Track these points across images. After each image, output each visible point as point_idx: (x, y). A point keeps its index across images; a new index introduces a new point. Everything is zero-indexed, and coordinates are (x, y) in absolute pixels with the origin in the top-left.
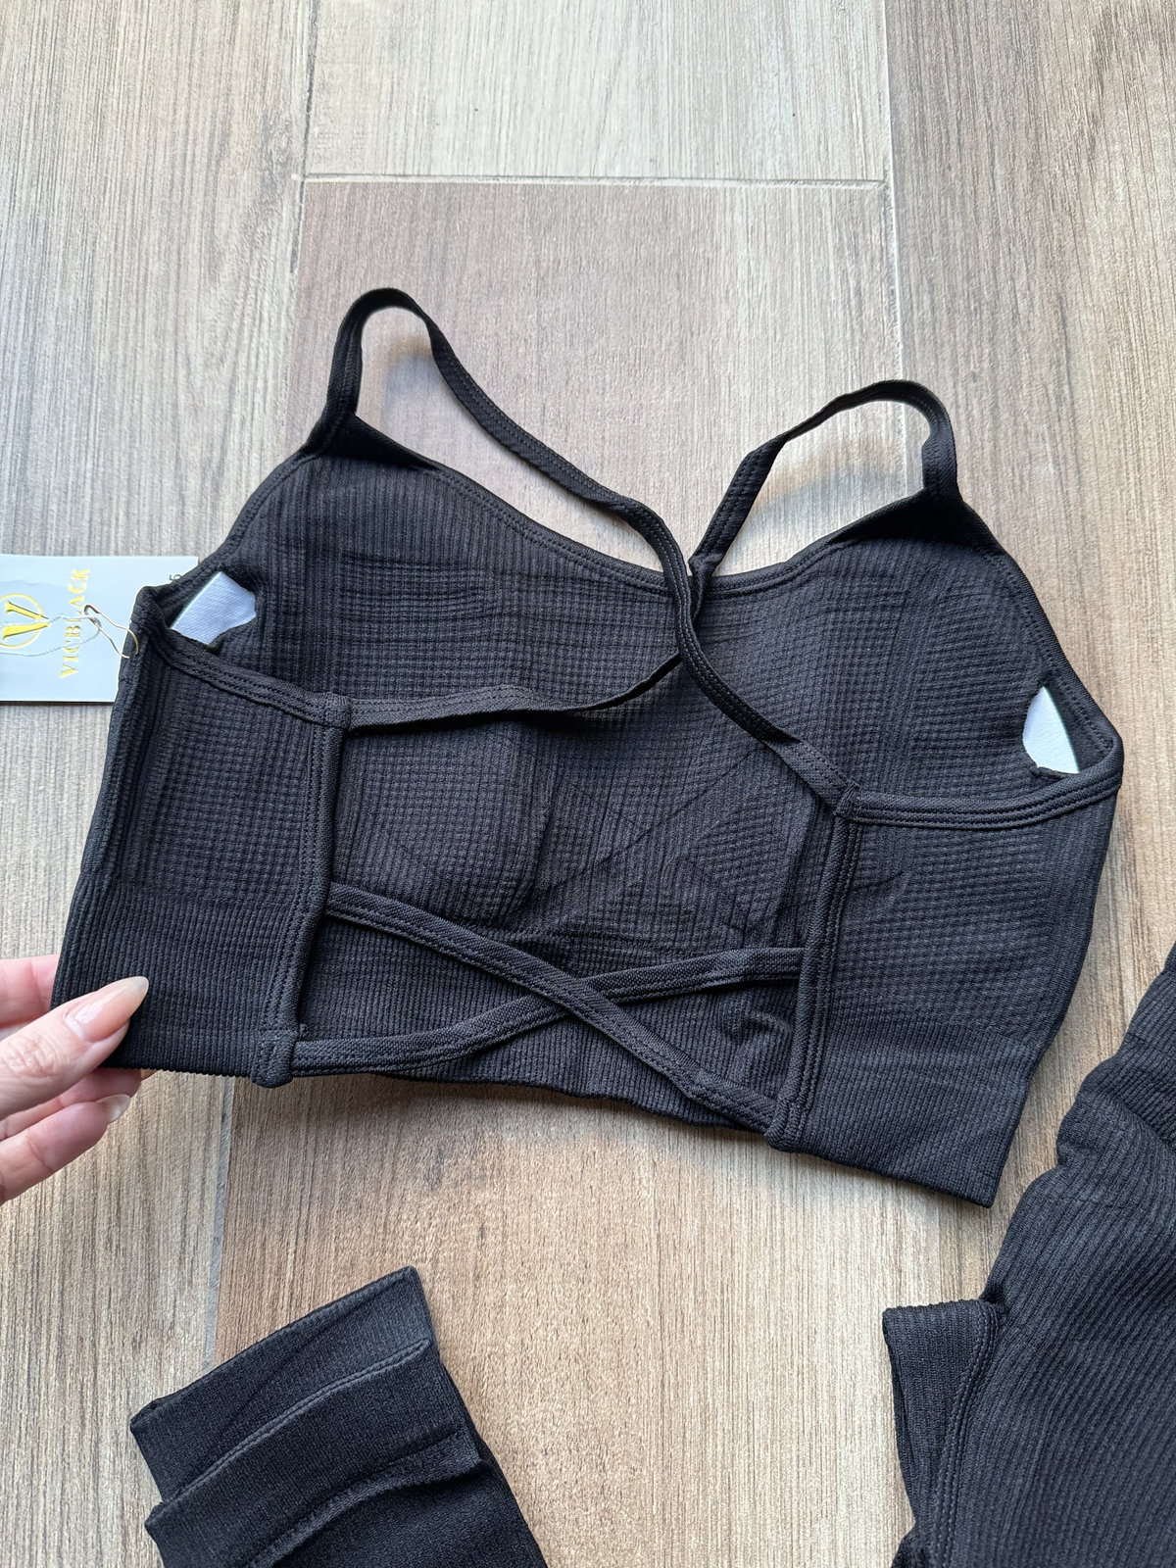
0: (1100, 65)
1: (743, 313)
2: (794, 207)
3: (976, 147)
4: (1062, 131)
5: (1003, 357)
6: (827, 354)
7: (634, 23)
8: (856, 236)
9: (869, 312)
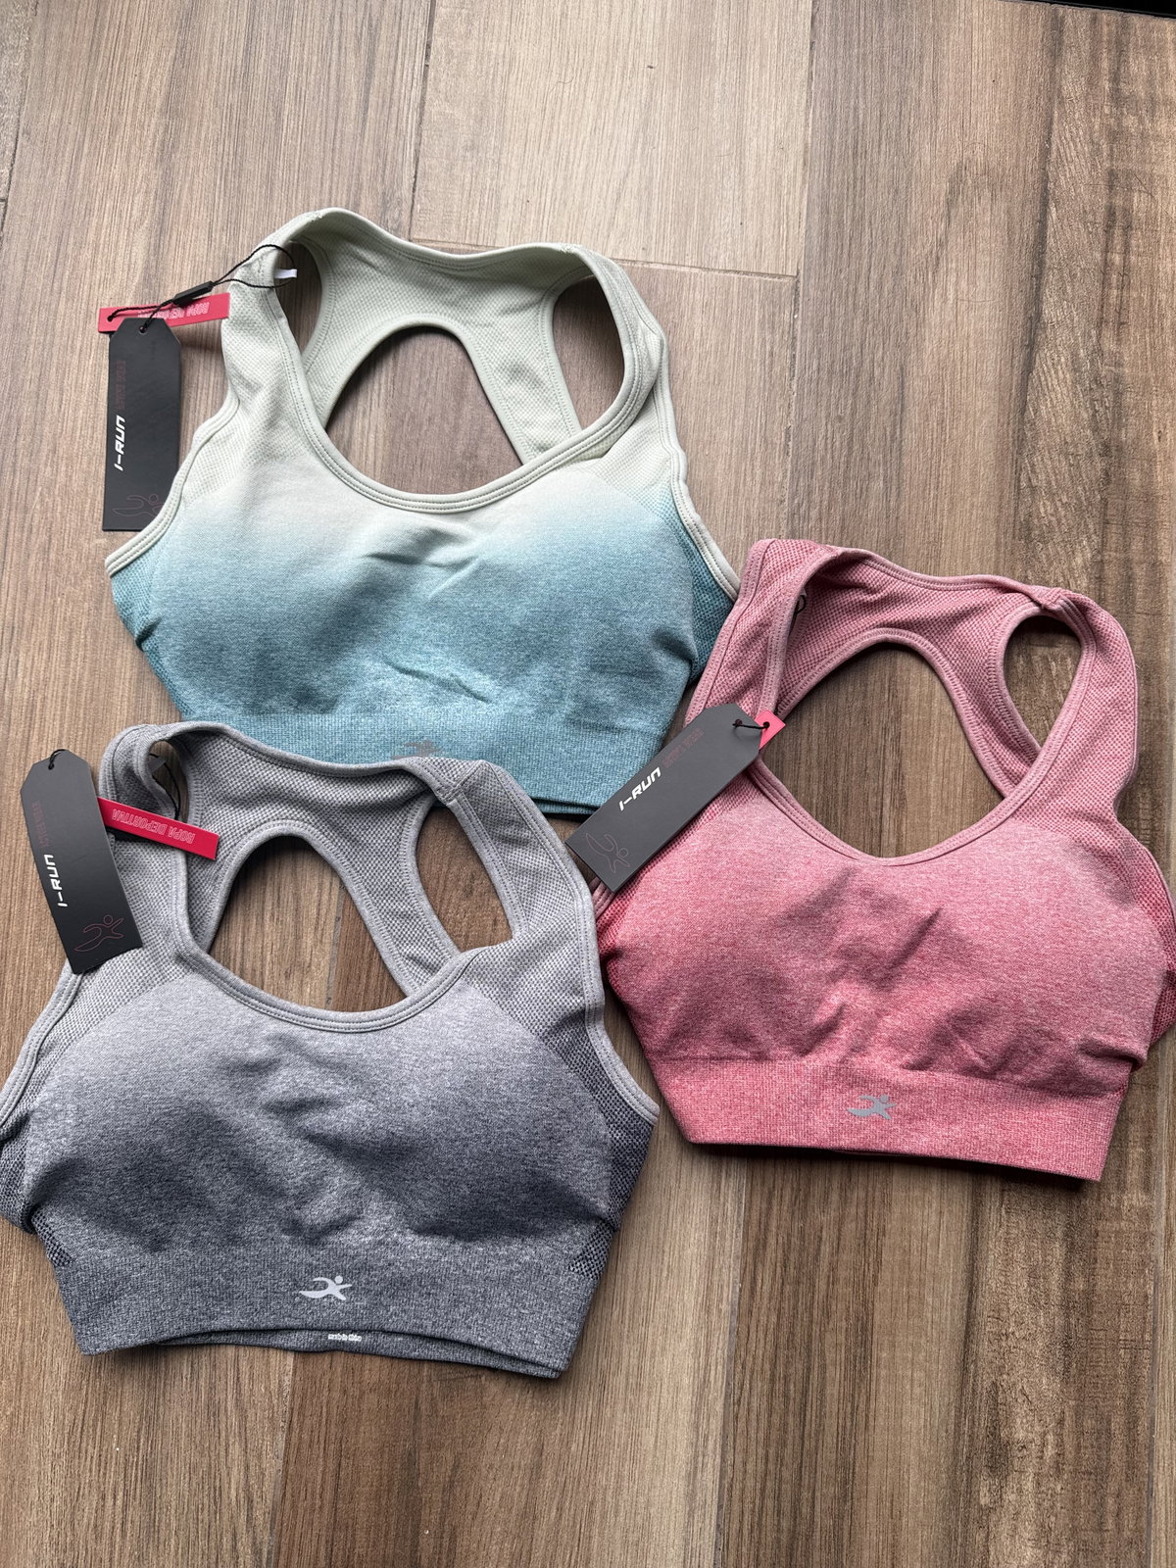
0: (949, 204)
1: (695, 364)
2: (736, 290)
3: (860, 257)
4: (918, 251)
5: (860, 406)
6: (747, 395)
7: (640, 146)
8: (774, 314)
9: (777, 369)
